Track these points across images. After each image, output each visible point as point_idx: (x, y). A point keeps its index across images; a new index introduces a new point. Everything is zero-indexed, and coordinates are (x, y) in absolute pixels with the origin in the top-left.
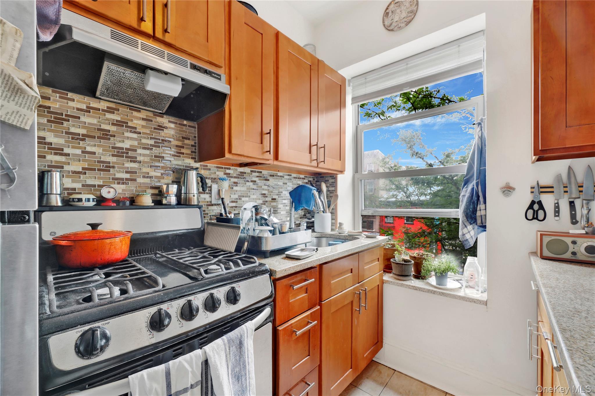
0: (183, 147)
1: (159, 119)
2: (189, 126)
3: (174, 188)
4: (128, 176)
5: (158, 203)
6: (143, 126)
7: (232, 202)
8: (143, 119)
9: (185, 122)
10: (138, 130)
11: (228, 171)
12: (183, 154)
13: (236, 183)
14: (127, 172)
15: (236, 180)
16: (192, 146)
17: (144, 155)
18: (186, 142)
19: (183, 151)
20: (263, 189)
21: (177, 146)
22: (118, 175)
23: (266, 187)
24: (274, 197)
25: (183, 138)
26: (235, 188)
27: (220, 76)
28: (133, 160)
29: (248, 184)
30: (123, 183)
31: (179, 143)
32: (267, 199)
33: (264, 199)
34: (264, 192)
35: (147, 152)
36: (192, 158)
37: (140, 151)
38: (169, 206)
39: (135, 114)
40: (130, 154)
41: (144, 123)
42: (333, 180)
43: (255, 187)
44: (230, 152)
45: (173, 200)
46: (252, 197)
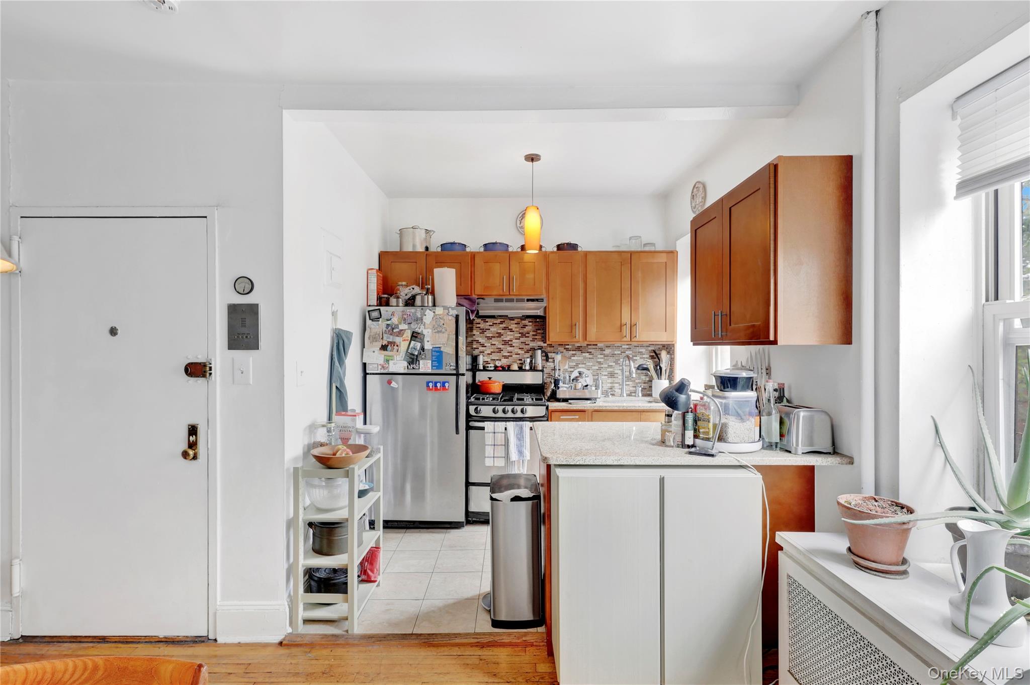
0: (536, 335)
1: (523, 322)
2: (541, 322)
3: (528, 360)
4: (509, 354)
5: (521, 369)
6: (516, 328)
7: (571, 368)
8: (516, 324)
9: (538, 320)
10: (513, 330)
11: (567, 347)
12: (536, 339)
13: (574, 355)
14: (508, 352)
15: (574, 352)
16: (542, 333)
17: (516, 343)
18: (539, 331)
19: (536, 337)
20: (599, 358)
21: (533, 335)
22: (504, 354)
23: (602, 356)
24: (610, 364)
25: (536, 329)
26: (573, 358)
27: (543, 299)
28: (511, 346)
29: (584, 354)
30: (507, 358)
31: (534, 333)
32: (602, 366)
33: (600, 366)
34: (599, 360)
35: (518, 341)
36: (542, 341)
37: (514, 341)
38: (525, 370)
39: (512, 322)
40: (510, 343)
41: (516, 326)
42: (672, 348)
43: (591, 356)
44: (549, 340)
45: (528, 367)
46: (587, 364)
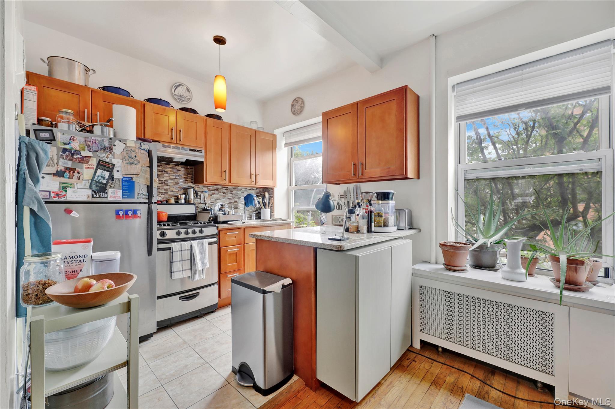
0: (187, 178)
1: (177, 167)
2: (190, 168)
3: (183, 196)
4: (165, 191)
5: (177, 202)
6: (171, 171)
7: (212, 202)
8: (171, 168)
9: (188, 167)
10: (169, 173)
11: (209, 188)
12: (187, 181)
13: (214, 194)
14: (164, 190)
15: (214, 192)
16: (192, 177)
17: (171, 183)
18: (189, 175)
19: (187, 180)
20: (229, 196)
21: (185, 178)
22: (161, 191)
23: (231, 195)
24: (236, 200)
25: (188, 174)
26: (213, 196)
27: (202, 151)
28: (167, 185)
29: (220, 193)
30: (163, 195)
31: (186, 177)
32: (231, 201)
33: (230, 201)
34: (229, 197)
35: (172, 181)
36: (192, 183)
37: (170, 181)
38: (181, 204)
39: (168, 166)
40: (166, 183)
41: (171, 169)
42: (272, 191)
43: (224, 195)
44: (206, 181)
45: (183, 201)
46: (222, 200)
